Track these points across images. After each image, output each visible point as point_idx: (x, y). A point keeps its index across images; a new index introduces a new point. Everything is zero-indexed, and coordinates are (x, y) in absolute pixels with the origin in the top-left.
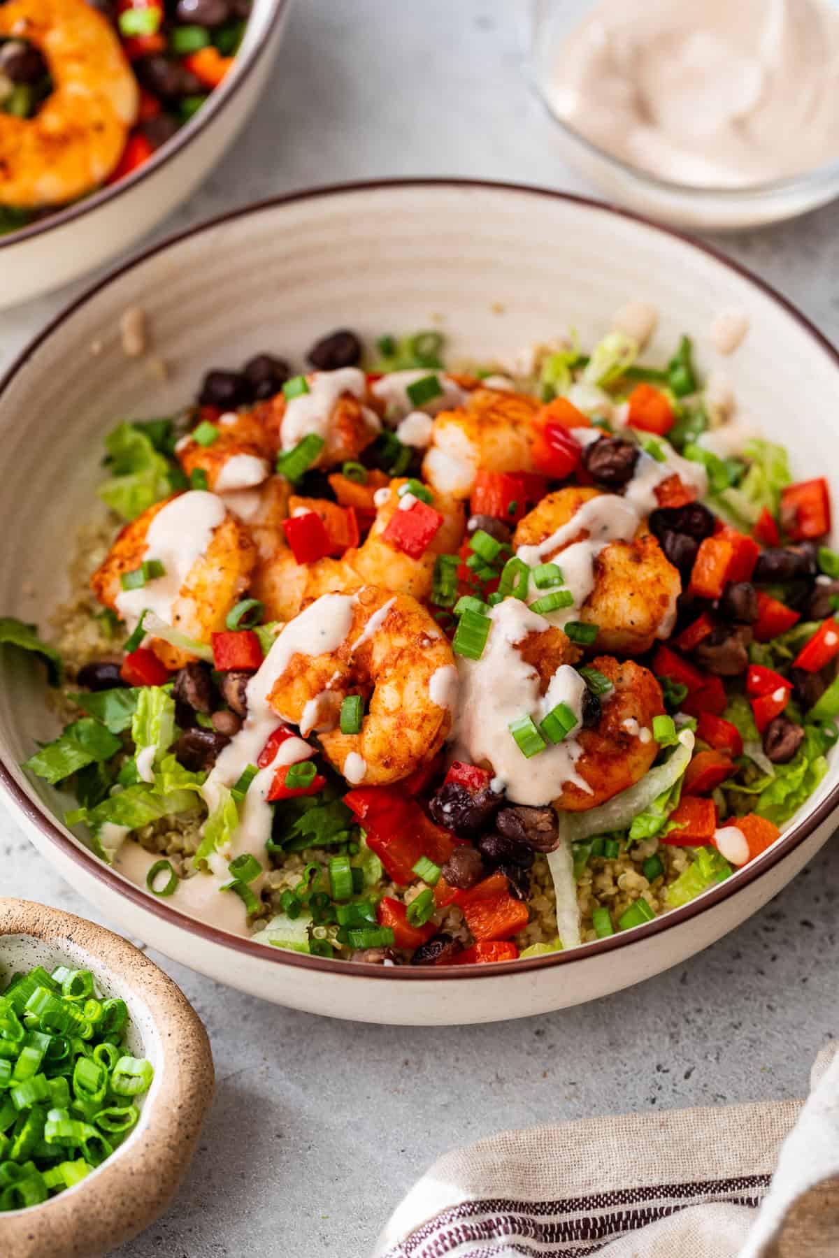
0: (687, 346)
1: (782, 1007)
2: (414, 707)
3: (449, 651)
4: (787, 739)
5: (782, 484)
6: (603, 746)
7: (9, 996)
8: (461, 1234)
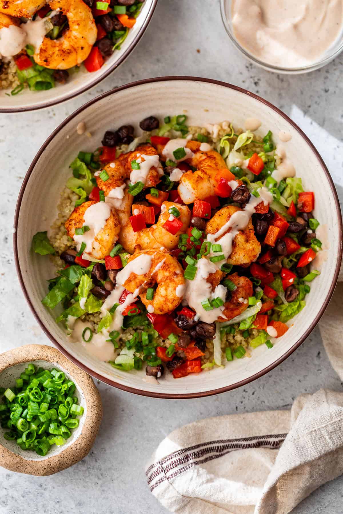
0: (270, 134)
1: (285, 370)
2: (170, 297)
3: (183, 279)
4: (293, 296)
5: (299, 191)
6: (232, 306)
7: (38, 379)
8: (178, 462)
